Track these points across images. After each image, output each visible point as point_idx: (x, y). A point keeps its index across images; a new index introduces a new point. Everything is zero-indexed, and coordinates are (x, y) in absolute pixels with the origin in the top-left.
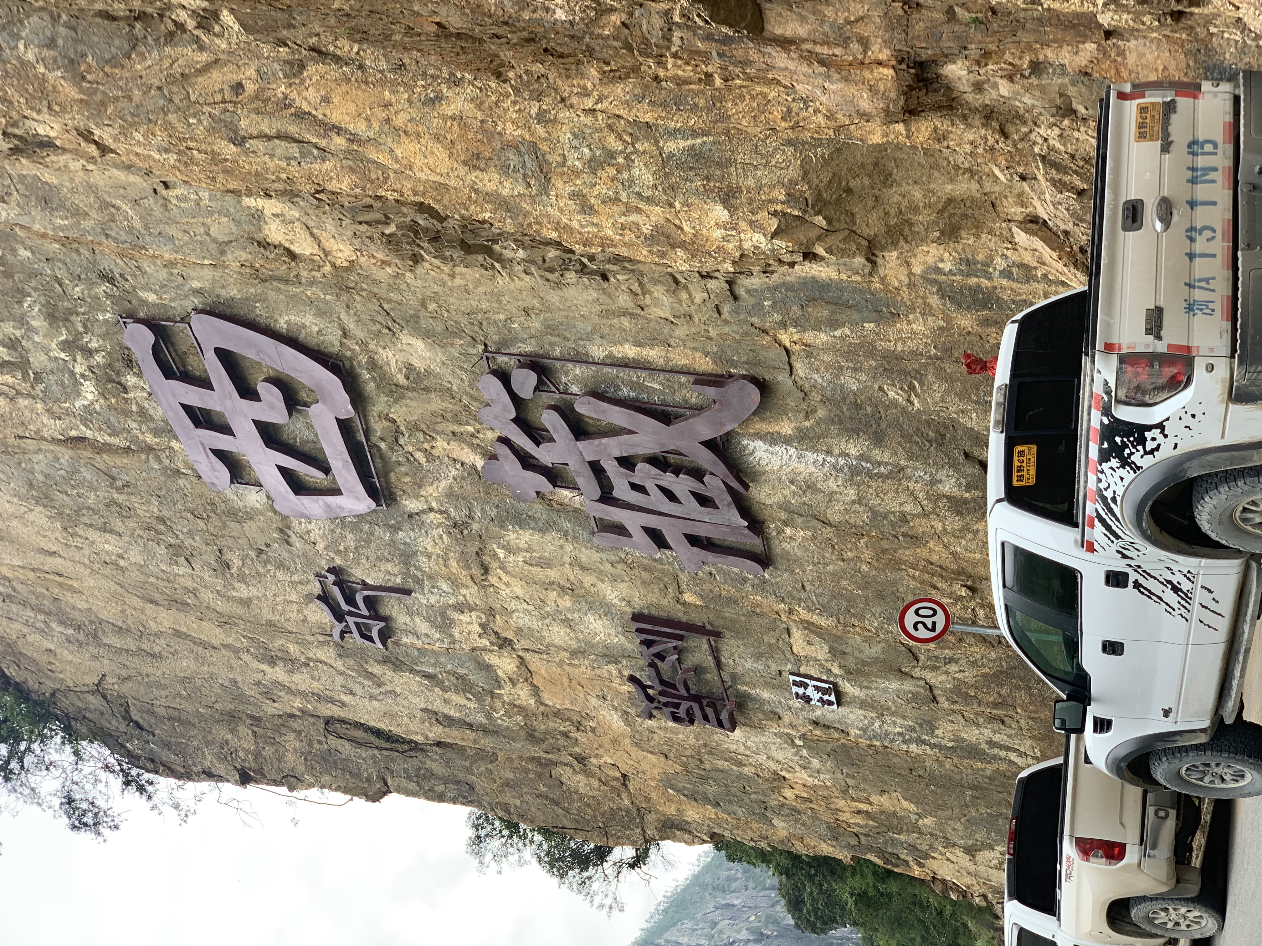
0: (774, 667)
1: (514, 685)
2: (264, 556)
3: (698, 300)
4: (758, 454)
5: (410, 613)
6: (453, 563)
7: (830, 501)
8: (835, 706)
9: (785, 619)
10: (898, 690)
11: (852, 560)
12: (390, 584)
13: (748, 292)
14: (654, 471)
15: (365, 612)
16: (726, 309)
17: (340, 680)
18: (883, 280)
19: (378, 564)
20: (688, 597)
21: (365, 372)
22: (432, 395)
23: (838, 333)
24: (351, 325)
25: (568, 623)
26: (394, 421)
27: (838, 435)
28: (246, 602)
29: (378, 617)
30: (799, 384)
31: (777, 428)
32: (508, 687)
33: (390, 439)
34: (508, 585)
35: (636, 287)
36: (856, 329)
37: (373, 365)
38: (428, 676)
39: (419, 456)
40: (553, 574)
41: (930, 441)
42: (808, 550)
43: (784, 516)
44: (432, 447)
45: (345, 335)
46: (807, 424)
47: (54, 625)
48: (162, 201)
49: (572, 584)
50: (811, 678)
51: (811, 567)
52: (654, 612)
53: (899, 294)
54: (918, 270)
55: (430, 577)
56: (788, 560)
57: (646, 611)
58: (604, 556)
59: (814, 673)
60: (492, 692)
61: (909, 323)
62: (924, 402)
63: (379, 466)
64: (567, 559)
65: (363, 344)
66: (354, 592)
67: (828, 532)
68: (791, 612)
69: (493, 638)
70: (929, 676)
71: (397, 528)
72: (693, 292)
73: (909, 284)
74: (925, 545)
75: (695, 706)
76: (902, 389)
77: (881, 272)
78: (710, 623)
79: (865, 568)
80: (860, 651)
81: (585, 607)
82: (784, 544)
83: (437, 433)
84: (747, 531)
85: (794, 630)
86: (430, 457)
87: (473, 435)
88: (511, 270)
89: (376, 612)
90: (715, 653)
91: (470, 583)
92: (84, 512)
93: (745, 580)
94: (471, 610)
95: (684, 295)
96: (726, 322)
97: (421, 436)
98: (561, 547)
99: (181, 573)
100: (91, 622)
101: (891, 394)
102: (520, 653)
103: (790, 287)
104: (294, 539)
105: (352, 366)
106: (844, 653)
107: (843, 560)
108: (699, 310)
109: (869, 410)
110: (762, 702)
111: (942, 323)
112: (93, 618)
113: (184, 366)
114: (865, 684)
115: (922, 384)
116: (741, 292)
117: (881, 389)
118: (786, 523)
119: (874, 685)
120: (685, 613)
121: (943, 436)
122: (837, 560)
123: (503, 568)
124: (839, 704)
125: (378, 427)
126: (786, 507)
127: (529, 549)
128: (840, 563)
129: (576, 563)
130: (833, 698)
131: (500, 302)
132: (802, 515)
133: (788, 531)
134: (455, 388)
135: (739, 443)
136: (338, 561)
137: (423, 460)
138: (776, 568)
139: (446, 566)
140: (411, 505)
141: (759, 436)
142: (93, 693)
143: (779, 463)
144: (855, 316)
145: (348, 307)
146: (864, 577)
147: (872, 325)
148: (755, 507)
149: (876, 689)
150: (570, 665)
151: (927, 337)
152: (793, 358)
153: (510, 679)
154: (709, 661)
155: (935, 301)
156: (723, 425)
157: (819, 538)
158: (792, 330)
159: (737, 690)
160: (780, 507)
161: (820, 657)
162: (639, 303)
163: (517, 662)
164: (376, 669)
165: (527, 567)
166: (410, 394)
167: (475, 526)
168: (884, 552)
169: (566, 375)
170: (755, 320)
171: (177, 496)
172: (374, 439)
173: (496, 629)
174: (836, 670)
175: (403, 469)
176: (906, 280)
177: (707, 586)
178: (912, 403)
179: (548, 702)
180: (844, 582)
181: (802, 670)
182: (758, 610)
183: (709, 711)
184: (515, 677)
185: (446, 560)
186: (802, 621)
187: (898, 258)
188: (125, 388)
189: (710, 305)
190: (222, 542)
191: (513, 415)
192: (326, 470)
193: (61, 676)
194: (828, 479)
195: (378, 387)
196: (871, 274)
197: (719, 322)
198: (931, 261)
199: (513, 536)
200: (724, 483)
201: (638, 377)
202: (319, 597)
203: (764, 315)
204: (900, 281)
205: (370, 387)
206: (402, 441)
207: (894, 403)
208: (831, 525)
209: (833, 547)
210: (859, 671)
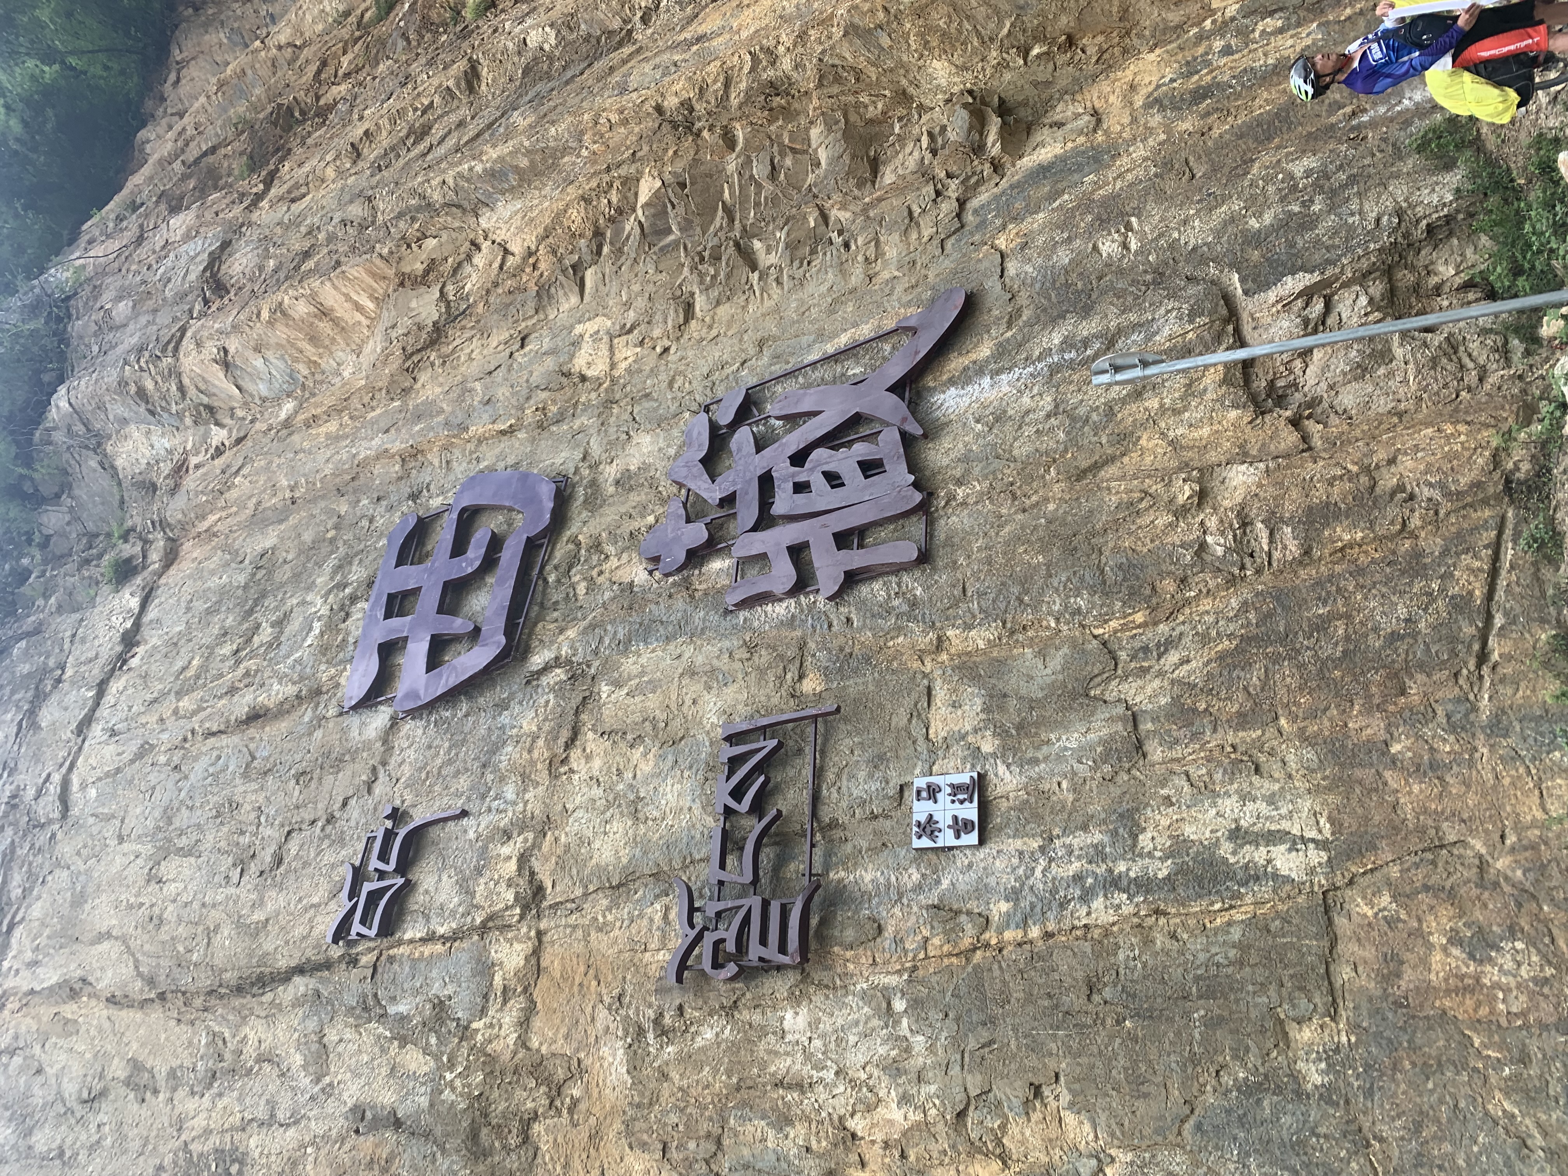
0: (895, 781)
1: (505, 1002)
3: (925, 239)
4: (947, 404)
5: (443, 869)
6: (540, 743)
7: (1020, 428)
9: (929, 667)
11: (1036, 505)
13: (975, 212)
14: (827, 453)
15: (392, 865)
16: (950, 243)
18: (1106, 132)
20: (808, 684)
23: (1056, 204)
26: (579, 544)
27: (1042, 329)
30: (1008, 285)
31: (974, 356)
32: (494, 1010)
33: (564, 566)
34: (588, 759)
35: (871, 251)
36: (1074, 190)
37: (593, 484)
39: (581, 587)
40: (654, 701)
43: (959, 472)
44: (600, 573)
46: (1009, 334)
53: (1121, 136)
54: (1140, 103)
55: (502, 779)
56: (953, 546)
59: (953, 766)
60: (467, 1028)
61: (1129, 155)
62: (1142, 235)
67: (1012, 471)
69: (523, 885)
70: (1132, 690)
71: (504, 707)
72: (923, 228)
73: (1131, 121)
76: (1118, 232)
77: (1105, 124)
80: (1029, 679)
81: (670, 761)
84: (911, 491)
85: (937, 685)
86: (592, 587)
91: (544, 773)
93: (889, 611)
94: (522, 831)
95: (914, 236)
96: (947, 256)
97: (596, 558)
98: (680, 656)
101: (1105, 247)
102: (543, 921)
104: (379, 782)
106: (1006, 696)
107: (1024, 511)
108: (924, 251)
109: (1080, 284)
110: (860, 898)
111: (1163, 137)
114: (1030, 754)
115: (1140, 217)
116: (969, 217)
118: (960, 482)
122: (1017, 512)
125: (561, 552)
126: (964, 459)
127: (641, 674)
129: (688, 671)
130: (973, 813)
132: (982, 461)
133: (961, 493)
135: (928, 402)
136: (409, 798)
137: (582, 593)
138: (935, 567)
139: (530, 750)
140: (540, 660)
141: (952, 381)
143: (968, 402)
144: (1076, 177)
147: (1092, 176)
149: (1046, 758)
150: (603, 926)
151: (1146, 159)
152: (1007, 258)
153: (504, 991)
155: (1156, 120)
158: (1011, 227)
160: (958, 461)
161: (966, 728)
162: (870, 272)
163: (531, 945)
170: (976, 237)
172: (548, 569)
173: (536, 865)
175: (556, 614)
176: (1128, 121)
178: (1128, 247)
179: (533, 1040)
180: (1021, 550)
181: (936, 769)
182: (895, 664)
184: (513, 982)
186: (952, 659)
189: (936, 242)
191: (704, 454)
194: (1022, 394)
196: (1095, 130)
197: (941, 260)
201: (843, 368)
203: (986, 228)
204: (1123, 125)
206: (573, 571)
207: (1109, 263)
209: (1014, 495)
210: (1022, 728)
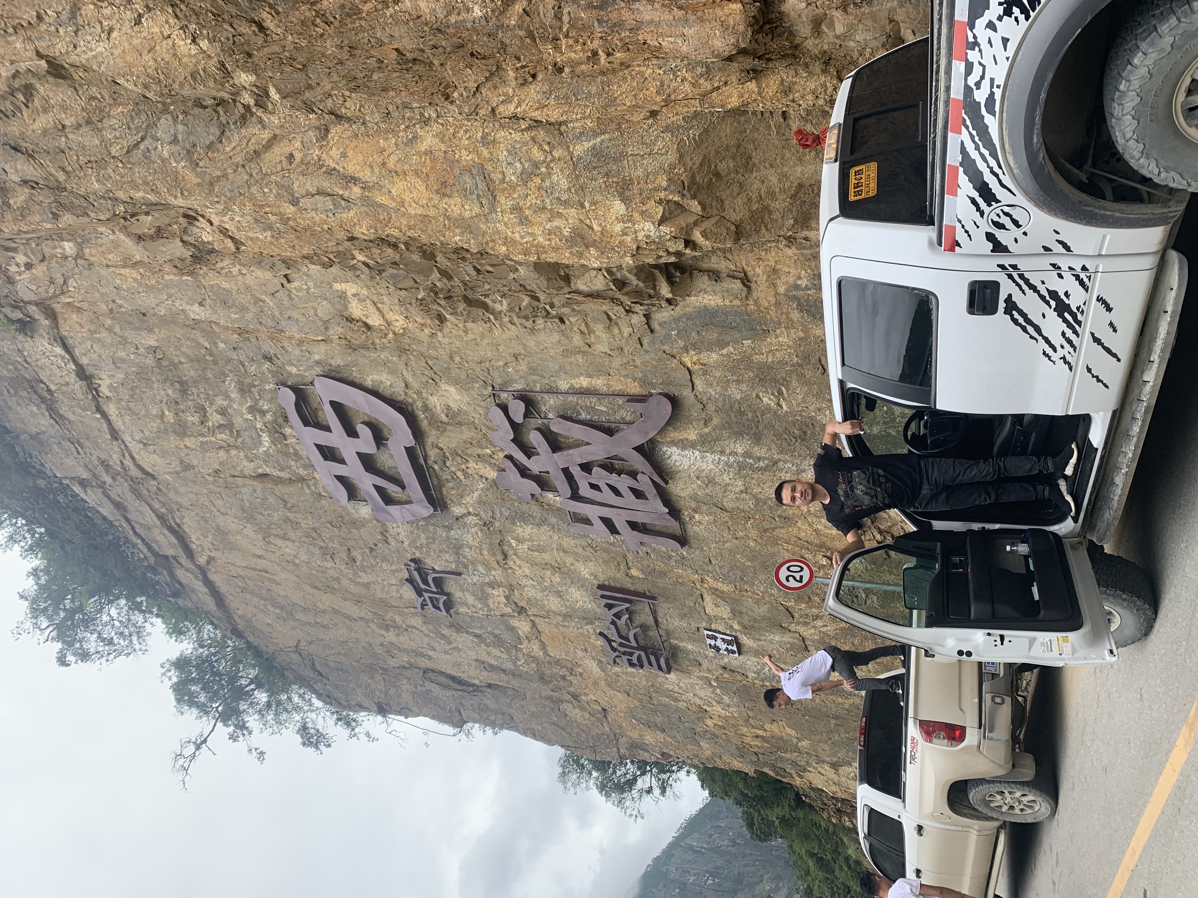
0: (694, 625)
1: (529, 641)
2: (374, 553)
3: (626, 335)
4: (674, 457)
5: (463, 591)
6: (485, 552)
7: (725, 491)
8: (737, 655)
9: (699, 587)
10: (780, 642)
11: (743, 538)
12: (449, 569)
13: (660, 324)
14: (604, 473)
15: (434, 589)
16: (646, 341)
17: (426, 640)
18: (756, 302)
19: (441, 555)
20: (634, 572)
21: (420, 413)
22: (463, 428)
23: (725, 351)
24: (410, 379)
25: (559, 594)
26: (442, 449)
27: (729, 437)
28: (367, 586)
29: (443, 593)
30: (699, 397)
31: (686, 436)
32: (526, 643)
33: (440, 462)
34: (520, 567)
35: (583, 328)
36: (736, 346)
37: (426, 408)
38: (477, 636)
39: (459, 474)
40: (547, 557)
41: (795, 438)
42: (712, 531)
43: (693, 505)
44: (467, 468)
45: (407, 386)
46: (706, 430)
47: (269, 607)
48: (287, 292)
49: (559, 564)
50: (720, 633)
51: (714, 545)
52: (612, 584)
53: (768, 313)
54: (782, 290)
55: (472, 563)
56: (699, 540)
57: (607, 583)
58: (578, 542)
59: (721, 628)
60: (516, 647)
61: (777, 337)
62: (790, 406)
63: (435, 483)
64: (555, 546)
65: (419, 393)
66: (427, 574)
67: (725, 516)
68: (702, 581)
69: (513, 606)
70: (801, 629)
71: (449, 528)
72: (622, 328)
73: (776, 304)
74: (795, 525)
75: (643, 654)
76: (773, 394)
77: (755, 295)
78: (649, 591)
79: (752, 544)
80: (752, 611)
81: (569, 581)
82: (695, 528)
83: (469, 456)
84: (668, 517)
85: (705, 596)
86: (466, 475)
87: (491, 456)
88: (501, 321)
89: (442, 589)
90: (654, 613)
91: (497, 566)
92: (273, 526)
93: (670, 557)
94: (499, 586)
95: (616, 331)
96: (647, 352)
97: (459, 459)
98: (551, 537)
99: (329, 566)
100: (289, 605)
101: (765, 400)
102: (532, 618)
103: (689, 317)
104: (390, 540)
105: (413, 410)
106: (741, 613)
107: (737, 539)
108: (627, 343)
109: (750, 415)
110: (688, 652)
111: (801, 334)
112: (289, 602)
113: (317, 418)
114: (757, 637)
115: (788, 390)
116: (655, 325)
117: (758, 396)
118: (695, 511)
119: (763, 638)
120: (632, 584)
121: (805, 433)
122: (732, 538)
123: (516, 554)
124: (739, 654)
125: (432, 453)
126: (694, 498)
127: (531, 540)
128: (734, 541)
129: (561, 548)
130: (735, 648)
131: (498, 350)
132: (706, 504)
133: (697, 517)
134: (477, 421)
135: (661, 450)
136: (418, 555)
137: (462, 477)
138: (690, 547)
139: (481, 554)
140: (457, 510)
141: (674, 443)
142: (294, 652)
143: (688, 463)
144: (737, 335)
145: (406, 365)
146: (752, 551)
147: (749, 342)
148: (674, 498)
149: (765, 640)
150: (564, 626)
151: (789, 347)
152: (694, 376)
153: (527, 637)
154: (651, 621)
155: (795, 315)
156: (647, 433)
157: (719, 521)
158: (692, 352)
159: (670, 643)
160: (691, 498)
161: (724, 617)
162: (587, 341)
163: (530, 624)
164: (446, 632)
165: (530, 553)
166: (449, 428)
167: (497, 524)
168: (766, 531)
169: (545, 405)
170: (666, 348)
171: (321, 512)
172: (430, 462)
173: (515, 600)
174: (736, 627)
175: (451, 484)
176: (773, 300)
177: (645, 563)
178: (781, 407)
179: (551, 654)
180: (738, 556)
181: (713, 627)
182: (680, 581)
183: (652, 658)
184: (529, 635)
185: (481, 550)
186: (711, 588)
187: (767, 281)
188: (284, 436)
189: (635, 339)
190: (349, 543)
191: (512, 437)
192: (403, 487)
193: (276, 641)
194: (723, 474)
195: (430, 424)
196: (747, 298)
197: (642, 353)
198: (791, 280)
199: (520, 530)
200: (651, 479)
201: (591, 402)
202: (407, 580)
203: (672, 343)
204: (769, 302)
205: (425, 424)
206: (448, 464)
207: (768, 408)
208: (726, 511)
209: (729, 528)
210: (752, 627)
